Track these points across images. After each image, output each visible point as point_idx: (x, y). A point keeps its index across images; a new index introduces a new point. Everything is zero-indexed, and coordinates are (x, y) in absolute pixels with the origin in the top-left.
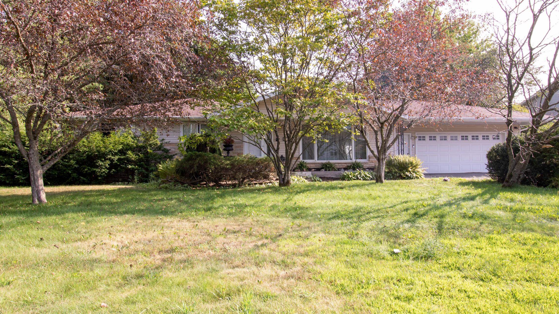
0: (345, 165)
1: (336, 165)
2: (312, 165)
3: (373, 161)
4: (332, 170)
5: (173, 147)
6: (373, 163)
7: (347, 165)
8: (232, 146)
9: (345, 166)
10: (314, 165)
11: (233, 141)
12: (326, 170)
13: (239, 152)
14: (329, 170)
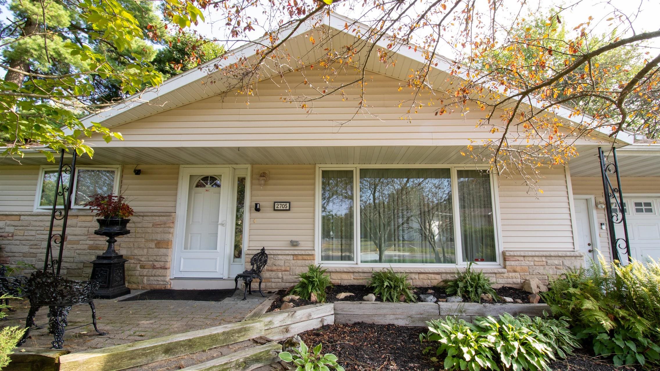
0: (438, 277)
1: (413, 276)
2: (345, 276)
3: (518, 269)
4: (399, 301)
5: (13, 223)
6: (517, 275)
7: (445, 277)
8: (125, 222)
9: (436, 281)
10: (352, 276)
11: (128, 210)
12: (379, 299)
13: (159, 237)
14: (390, 300)
